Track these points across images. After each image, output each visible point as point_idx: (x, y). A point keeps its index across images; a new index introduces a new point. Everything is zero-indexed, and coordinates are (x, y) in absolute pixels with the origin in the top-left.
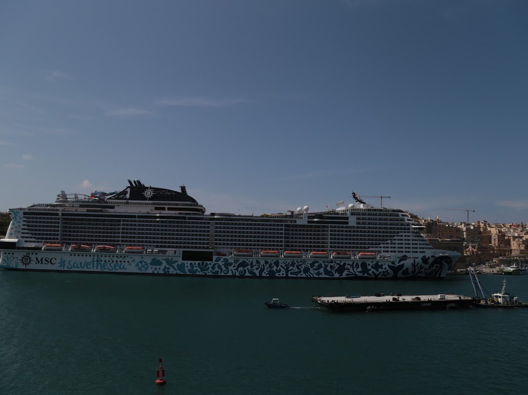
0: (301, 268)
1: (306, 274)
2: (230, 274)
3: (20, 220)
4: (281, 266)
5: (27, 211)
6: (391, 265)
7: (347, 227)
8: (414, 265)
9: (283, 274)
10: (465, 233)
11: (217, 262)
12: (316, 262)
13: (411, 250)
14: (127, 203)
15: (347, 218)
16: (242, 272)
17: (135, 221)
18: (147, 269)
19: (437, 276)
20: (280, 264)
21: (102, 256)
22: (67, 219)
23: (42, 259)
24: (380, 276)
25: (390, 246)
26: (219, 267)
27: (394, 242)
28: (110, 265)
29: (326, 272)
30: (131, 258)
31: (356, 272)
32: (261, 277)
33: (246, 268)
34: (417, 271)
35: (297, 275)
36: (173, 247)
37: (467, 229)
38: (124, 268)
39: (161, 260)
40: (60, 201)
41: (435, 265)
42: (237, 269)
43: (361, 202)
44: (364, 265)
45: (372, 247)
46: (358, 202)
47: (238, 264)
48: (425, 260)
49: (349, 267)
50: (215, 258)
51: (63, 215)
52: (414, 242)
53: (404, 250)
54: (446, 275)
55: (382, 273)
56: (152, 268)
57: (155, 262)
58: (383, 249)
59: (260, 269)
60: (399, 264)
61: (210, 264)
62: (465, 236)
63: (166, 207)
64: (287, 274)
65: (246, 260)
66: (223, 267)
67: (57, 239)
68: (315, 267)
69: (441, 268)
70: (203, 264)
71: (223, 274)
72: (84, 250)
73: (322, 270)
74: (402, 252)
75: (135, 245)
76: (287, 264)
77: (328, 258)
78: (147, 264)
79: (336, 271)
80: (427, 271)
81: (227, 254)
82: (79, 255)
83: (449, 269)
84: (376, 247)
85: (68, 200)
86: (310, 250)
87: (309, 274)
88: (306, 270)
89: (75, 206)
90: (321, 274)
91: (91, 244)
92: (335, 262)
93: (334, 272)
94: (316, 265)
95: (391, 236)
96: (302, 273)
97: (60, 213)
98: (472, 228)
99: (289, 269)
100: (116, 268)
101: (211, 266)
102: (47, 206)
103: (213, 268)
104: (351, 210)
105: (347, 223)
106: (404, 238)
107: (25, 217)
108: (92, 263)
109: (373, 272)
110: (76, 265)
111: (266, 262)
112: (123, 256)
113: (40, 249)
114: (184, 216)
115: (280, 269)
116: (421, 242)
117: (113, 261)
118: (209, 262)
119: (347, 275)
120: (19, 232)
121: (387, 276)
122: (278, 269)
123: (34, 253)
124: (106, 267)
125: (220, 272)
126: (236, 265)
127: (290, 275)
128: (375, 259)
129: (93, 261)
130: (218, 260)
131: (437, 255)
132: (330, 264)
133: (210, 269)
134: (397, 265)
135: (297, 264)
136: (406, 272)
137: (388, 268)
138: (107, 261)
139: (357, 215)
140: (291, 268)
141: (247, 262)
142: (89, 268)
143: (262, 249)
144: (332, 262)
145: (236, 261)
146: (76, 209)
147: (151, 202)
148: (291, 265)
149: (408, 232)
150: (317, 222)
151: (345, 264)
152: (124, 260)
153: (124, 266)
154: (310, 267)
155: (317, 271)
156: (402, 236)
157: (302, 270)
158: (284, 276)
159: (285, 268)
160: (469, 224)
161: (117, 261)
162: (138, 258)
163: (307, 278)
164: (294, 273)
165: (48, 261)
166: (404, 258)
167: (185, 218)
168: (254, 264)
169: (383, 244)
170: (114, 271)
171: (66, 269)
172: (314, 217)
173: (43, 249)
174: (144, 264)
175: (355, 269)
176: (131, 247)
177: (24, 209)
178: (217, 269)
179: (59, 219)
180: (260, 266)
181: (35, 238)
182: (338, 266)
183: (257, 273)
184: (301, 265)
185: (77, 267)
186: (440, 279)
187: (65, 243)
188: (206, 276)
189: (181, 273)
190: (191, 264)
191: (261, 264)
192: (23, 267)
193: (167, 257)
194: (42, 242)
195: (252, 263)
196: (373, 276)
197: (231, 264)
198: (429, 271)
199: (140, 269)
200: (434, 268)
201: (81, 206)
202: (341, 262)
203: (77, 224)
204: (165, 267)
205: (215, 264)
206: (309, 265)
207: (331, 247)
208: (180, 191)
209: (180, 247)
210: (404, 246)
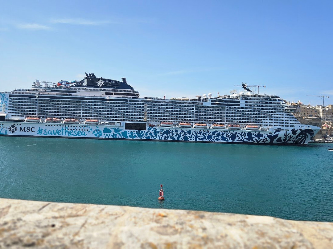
0: (206, 135)
1: (209, 139)
2: (158, 138)
3: (7, 101)
4: (192, 134)
5: (11, 94)
6: (269, 134)
7: (238, 108)
8: (286, 135)
9: (193, 139)
10: (321, 113)
11: (149, 131)
12: (216, 131)
13: (284, 124)
14: (85, 89)
15: (239, 102)
16: (166, 138)
17: (92, 102)
18: (101, 135)
19: (302, 143)
20: (192, 133)
21: (68, 126)
22: (42, 100)
23: (25, 128)
24: (261, 142)
25: (268, 121)
26: (151, 134)
27: (271, 118)
28: (75, 132)
29: (223, 138)
30: (90, 127)
31: (244, 139)
32: (178, 141)
33: (168, 135)
34: (287, 139)
35: (203, 140)
36: (119, 120)
37: (323, 111)
38: (84, 134)
39: (110, 129)
40: (36, 87)
41: (301, 136)
42: (162, 136)
43: (248, 90)
44: (249, 134)
45: (256, 122)
46: (246, 90)
47: (163, 132)
48: (294, 132)
49: (239, 135)
50: (147, 128)
51: (39, 97)
52: (287, 119)
53: (279, 124)
54: (309, 143)
55: (262, 140)
56: (104, 135)
57: (107, 130)
58: (263, 124)
59: (178, 135)
60: (275, 134)
61: (144, 132)
62: (321, 116)
63: (114, 92)
64: (196, 139)
65: (168, 129)
66: (153, 134)
67: (36, 114)
68: (215, 135)
69: (305, 137)
70: (139, 132)
71: (153, 139)
72: (55, 122)
73: (220, 137)
74: (277, 126)
75: (91, 119)
76: (196, 132)
77: (224, 129)
78: (100, 132)
79: (230, 138)
80: (295, 139)
81: (156, 125)
82: (52, 126)
83: (311, 139)
84: (259, 122)
85: (41, 86)
86: (212, 123)
87: (211, 139)
88: (209, 137)
89: (47, 91)
90: (220, 139)
91: (60, 118)
92: (229, 132)
93: (228, 139)
94: (216, 133)
95: (269, 115)
96: (207, 138)
97: (37, 96)
98: (327, 109)
99: (198, 136)
100: (79, 134)
101: (145, 133)
102: (27, 91)
103: (146, 134)
104: (242, 96)
105: (239, 105)
106: (279, 116)
107: (10, 98)
108: (61, 131)
109: (256, 139)
110: (50, 133)
111: (182, 131)
112: (84, 126)
113: (23, 121)
114: (127, 99)
115: (191, 136)
116: (292, 119)
117: (77, 130)
118: (143, 131)
119: (237, 141)
120: (6, 109)
121: (266, 142)
122: (190, 136)
123: (19, 124)
124: (72, 134)
125: (151, 138)
126: (162, 133)
127: (198, 140)
128: (258, 130)
129: (63, 130)
130: (149, 129)
131: (303, 129)
132: (226, 133)
133: (144, 135)
134: (273, 134)
135: (203, 132)
136: (280, 139)
137: (266, 137)
138: (73, 130)
139: (246, 99)
140: (199, 135)
141: (169, 130)
142: (59, 135)
143: (179, 122)
144: (227, 132)
145: (162, 130)
146: (48, 93)
147: (102, 89)
148: (199, 133)
149: (283, 112)
150: (218, 104)
151: (236, 133)
152: (85, 129)
153: (85, 133)
154: (212, 135)
155: (217, 138)
156: (277, 115)
157: (207, 136)
158: (195, 140)
159: (195, 135)
160: (325, 107)
161: (79, 130)
162: (94, 128)
163: (210, 142)
164: (201, 139)
165: (29, 130)
166: (279, 130)
167: (127, 101)
168: (174, 132)
169: (264, 120)
170: (77, 136)
171: (43, 135)
172: (215, 101)
173: (25, 121)
174: (98, 132)
175: (243, 137)
176: (89, 120)
177: (10, 92)
178: (149, 135)
179: (36, 100)
180: (178, 134)
181: (19, 113)
182: (231, 134)
183: (176, 138)
184: (206, 133)
185: (51, 133)
186: (304, 145)
187: (41, 117)
188: (141, 140)
189: (124, 138)
190: (131, 132)
191: (179, 132)
192: (11, 134)
193: (115, 127)
194: (24, 116)
195: (173, 131)
196: (256, 142)
197: (158, 132)
198: (296, 140)
199: (96, 135)
200: (300, 138)
201: (52, 91)
202: (233, 132)
203: (50, 104)
204: (113, 134)
205: (148, 132)
206: (211, 133)
207: (227, 121)
208: (122, 82)
209: (124, 120)
210: (279, 121)
